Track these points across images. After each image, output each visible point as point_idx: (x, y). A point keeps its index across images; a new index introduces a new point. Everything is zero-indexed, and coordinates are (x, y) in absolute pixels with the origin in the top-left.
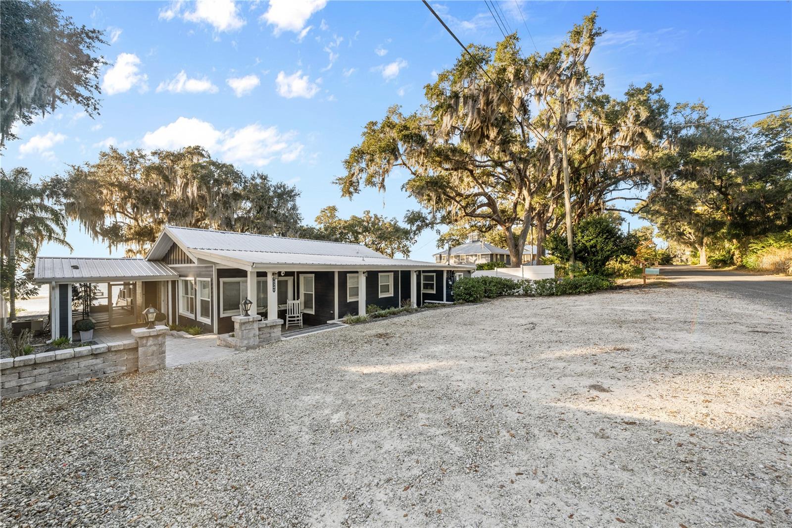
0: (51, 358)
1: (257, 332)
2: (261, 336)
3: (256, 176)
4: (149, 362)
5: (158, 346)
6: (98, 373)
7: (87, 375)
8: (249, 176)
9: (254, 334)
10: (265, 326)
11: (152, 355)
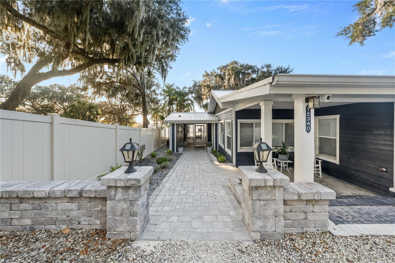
0: (29, 194)
1: (281, 208)
2: (288, 215)
3: (264, 66)
4: (118, 225)
5: (129, 203)
6: (73, 222)
7: (64, 221)
8: (259, 67)
9: (276, 211)
10: (296, 197)
11: (121, 215)
